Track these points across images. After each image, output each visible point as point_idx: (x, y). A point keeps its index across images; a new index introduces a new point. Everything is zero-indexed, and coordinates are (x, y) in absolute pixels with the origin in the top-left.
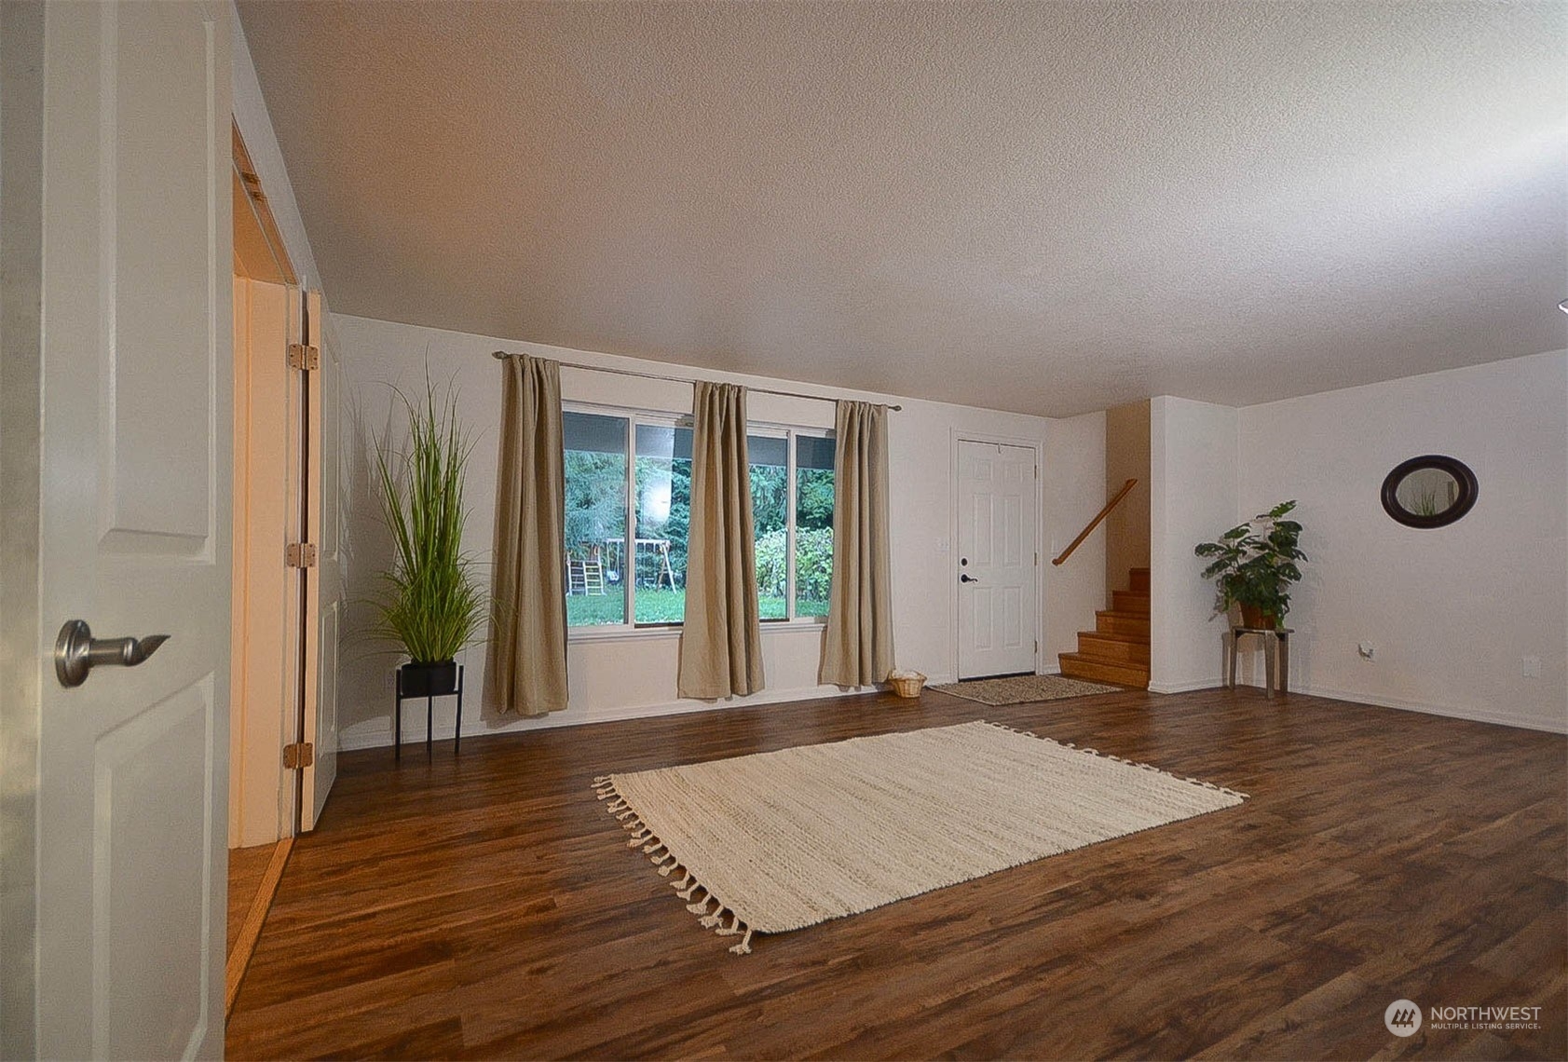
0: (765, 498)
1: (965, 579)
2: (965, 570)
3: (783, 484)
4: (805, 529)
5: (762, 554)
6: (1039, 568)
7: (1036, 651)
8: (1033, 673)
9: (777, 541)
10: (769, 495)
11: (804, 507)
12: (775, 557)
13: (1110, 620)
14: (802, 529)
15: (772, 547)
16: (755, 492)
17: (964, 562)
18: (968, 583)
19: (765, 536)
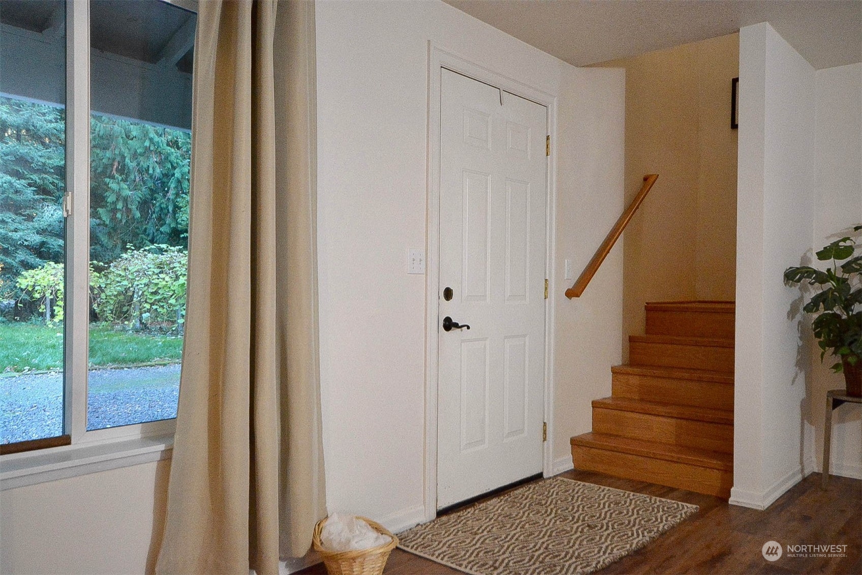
0: (129, 210)
1: (449, 325)
2: (451, 310)
3: (152, 195)
4: (178, 247)
5: (119, 279)
6: (550, 304)
7: (545, 439)
8: (539, 477)
9: (139, 262)
10: (134, 207)
11: (177, 223)
12: (136, 283)
13: (634, 381)
14: (172, 248)
15: (132, 268)
16: (114, 203)
17: (448, 294)
18: (454, 332)
19: (124, 256)
